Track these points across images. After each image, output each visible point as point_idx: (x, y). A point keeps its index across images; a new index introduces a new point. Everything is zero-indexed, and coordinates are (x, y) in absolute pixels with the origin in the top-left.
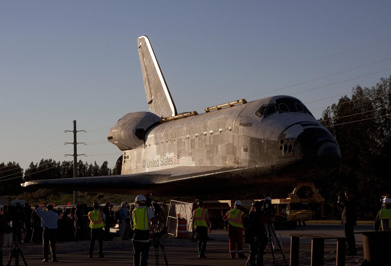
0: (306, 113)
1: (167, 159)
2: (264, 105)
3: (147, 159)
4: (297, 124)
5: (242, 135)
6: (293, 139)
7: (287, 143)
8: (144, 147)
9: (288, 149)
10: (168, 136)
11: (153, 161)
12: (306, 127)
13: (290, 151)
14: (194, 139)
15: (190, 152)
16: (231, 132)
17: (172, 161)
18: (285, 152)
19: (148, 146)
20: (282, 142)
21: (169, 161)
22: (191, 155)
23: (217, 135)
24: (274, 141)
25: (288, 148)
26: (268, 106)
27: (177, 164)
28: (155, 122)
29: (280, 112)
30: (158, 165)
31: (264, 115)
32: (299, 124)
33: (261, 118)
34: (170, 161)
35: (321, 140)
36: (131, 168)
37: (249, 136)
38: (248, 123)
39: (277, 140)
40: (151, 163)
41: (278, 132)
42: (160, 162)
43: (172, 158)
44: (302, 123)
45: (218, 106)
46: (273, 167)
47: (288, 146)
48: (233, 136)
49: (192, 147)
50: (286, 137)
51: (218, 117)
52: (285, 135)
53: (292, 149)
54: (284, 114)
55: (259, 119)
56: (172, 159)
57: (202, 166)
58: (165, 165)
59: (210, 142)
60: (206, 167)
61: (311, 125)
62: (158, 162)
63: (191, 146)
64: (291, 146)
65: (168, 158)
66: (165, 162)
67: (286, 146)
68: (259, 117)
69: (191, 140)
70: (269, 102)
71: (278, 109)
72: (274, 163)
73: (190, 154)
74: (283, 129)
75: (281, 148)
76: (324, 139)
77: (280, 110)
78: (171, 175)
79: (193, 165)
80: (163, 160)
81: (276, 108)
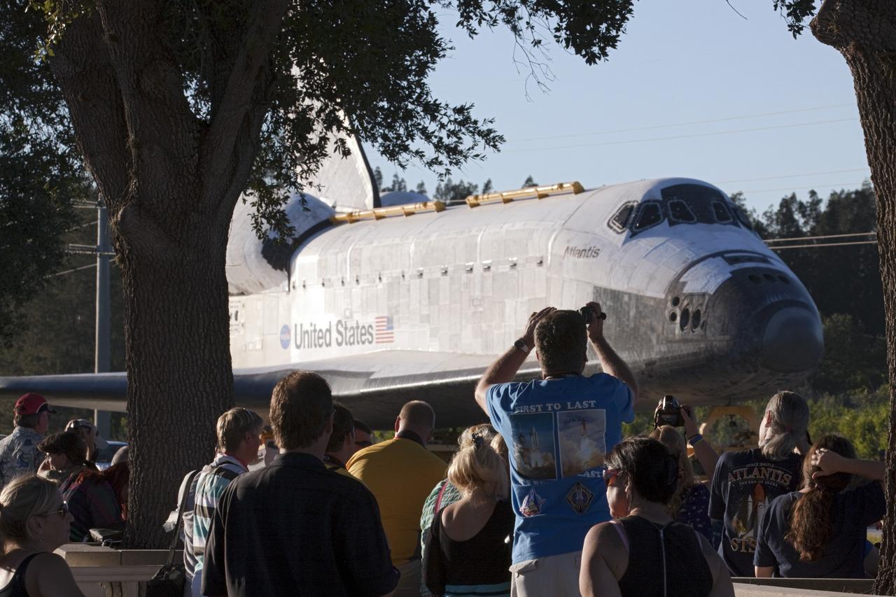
0: (739, 226)
1: (358, 327)
2: (629, 202)
3: (296, 325)
4: (714, 256)
5: (571, 280)
6: (704, 295)
7: (688, 304)
8: (287, 289)
9: (690, 322)
10: (360, 265)
11: (315, 331)
12: (737, 266)
13: (695, 326)
14: (438, 279)
15: (425, 312)
16: (542, 270)
17: (371, 334)
18: (682, 328)
19: (300, 289)
20: (676, 302)
21: (362, 335)
22: (429, 322)
23: (503, 273)
24: (654, 299)
25: (690, 319)
26: (640, 205)
27: (385, 344)
28: (318, 221)
29: (671, 224)
30: (328, 342)
31: (631, 228)
32: (720, 258)
33: (623, 236)
34: (365, 334)
35: (773, 300)
36: (246, 346)
37: (590, 283)
38: (588, 248)
39: (663, 296)
40: (306, 335)
41: (666, 275)
42: (335, 335)
43: (370, 326)
44: (726, 255)
45: (504, 194)
46: (650, 363)
47: (691, 315)
48: (548, 280)
49: (432, 299)
50: (687, 290)
51: (505, 227)
52: (684, 284)
53: (701, 322)
54: (683, 227)
55: (617, 238)
56: (370, 329)
57: (459, 352)
58: (351, 344)
59: (482, 291)
60: (471, 355)
61: (750, 259)
62: (328, 333)
63: (429, 298)
64: (697, 314)
65: (361, 325)
66: (349, 334)
67: (685, 313)
68: (618, 233)
69: (429, 281)
70: (645, 195)
71: (666, 215)
72: (654, 356)
73: (426, 319)
74: (680, 269)
75: (673, 317)
76: (781, 298)
77: (671, 217)
78: (372, 373)
79: (434, 347)
80: (346, 328)
81: (660, 212)
